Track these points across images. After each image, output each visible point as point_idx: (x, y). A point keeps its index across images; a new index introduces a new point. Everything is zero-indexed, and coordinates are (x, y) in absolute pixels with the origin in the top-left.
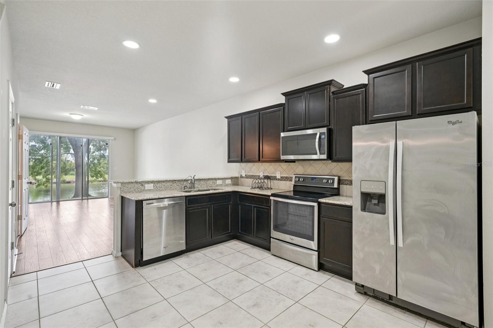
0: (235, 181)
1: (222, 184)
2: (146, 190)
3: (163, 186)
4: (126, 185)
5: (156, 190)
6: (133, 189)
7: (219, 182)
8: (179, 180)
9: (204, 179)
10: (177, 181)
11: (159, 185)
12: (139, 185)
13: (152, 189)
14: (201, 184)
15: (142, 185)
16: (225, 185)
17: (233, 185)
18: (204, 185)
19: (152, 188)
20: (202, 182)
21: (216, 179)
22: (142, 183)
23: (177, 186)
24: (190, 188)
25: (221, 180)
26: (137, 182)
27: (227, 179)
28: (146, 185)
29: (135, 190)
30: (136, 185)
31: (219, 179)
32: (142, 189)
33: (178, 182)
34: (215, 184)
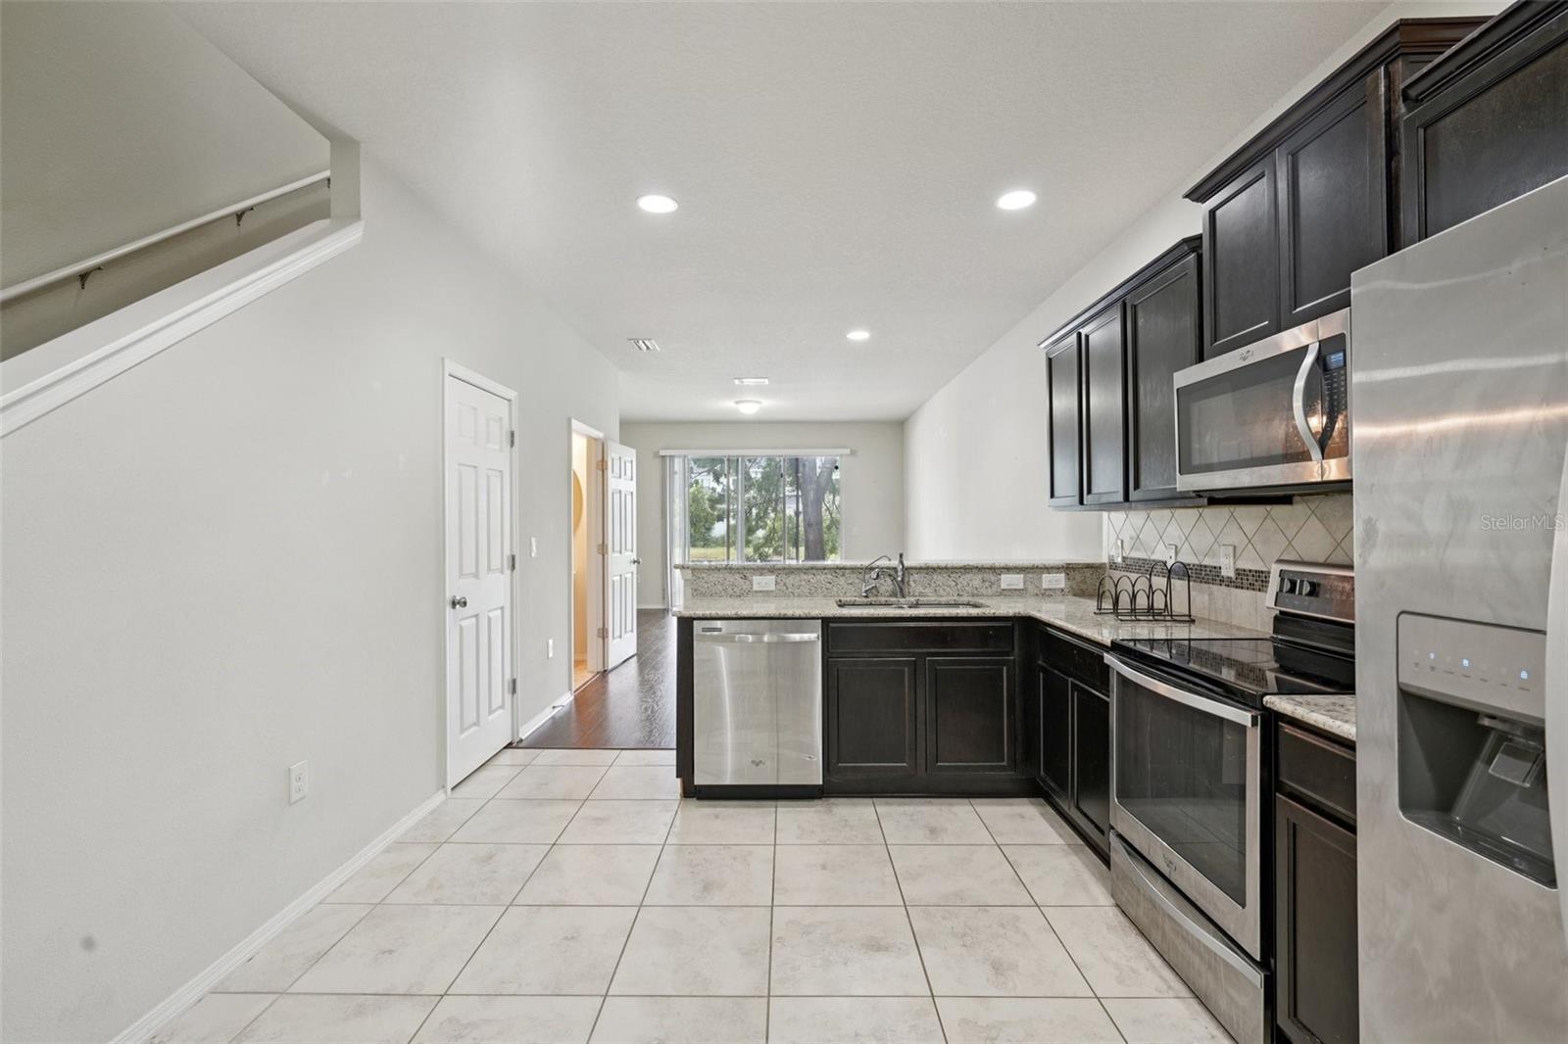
0: (1088, 580)
1: (1021, 586)
2: (756, 592)
3: (803, 583)
4: (704, 575)
5: (782, 592)
6: (719, 587)
7: (1008, 581)
8: (855, 568)
9: (946, 568)
10: (847, 571)
11: (791, 580)
12: (737, 576)
13: (772, 591)
14: (933, 585)
15: (745, 578)
16: (1037, 591)
17: (1075, 595)
18: (950, 586)
19: (772, 587)
20: (939, 578)
21: (996, 570)
22: (745, 572)
23: (850, 586)
24: (893, 594)
25: (1018, 573)
26: (731, 569)
27: (1048, 569)
28: (754, 577)
29: (725, 590)
30: (730, 578)
31: (1008, 569)
32: (744, 587)
33: (854, 573)
34: (994, 587)
